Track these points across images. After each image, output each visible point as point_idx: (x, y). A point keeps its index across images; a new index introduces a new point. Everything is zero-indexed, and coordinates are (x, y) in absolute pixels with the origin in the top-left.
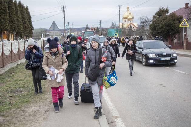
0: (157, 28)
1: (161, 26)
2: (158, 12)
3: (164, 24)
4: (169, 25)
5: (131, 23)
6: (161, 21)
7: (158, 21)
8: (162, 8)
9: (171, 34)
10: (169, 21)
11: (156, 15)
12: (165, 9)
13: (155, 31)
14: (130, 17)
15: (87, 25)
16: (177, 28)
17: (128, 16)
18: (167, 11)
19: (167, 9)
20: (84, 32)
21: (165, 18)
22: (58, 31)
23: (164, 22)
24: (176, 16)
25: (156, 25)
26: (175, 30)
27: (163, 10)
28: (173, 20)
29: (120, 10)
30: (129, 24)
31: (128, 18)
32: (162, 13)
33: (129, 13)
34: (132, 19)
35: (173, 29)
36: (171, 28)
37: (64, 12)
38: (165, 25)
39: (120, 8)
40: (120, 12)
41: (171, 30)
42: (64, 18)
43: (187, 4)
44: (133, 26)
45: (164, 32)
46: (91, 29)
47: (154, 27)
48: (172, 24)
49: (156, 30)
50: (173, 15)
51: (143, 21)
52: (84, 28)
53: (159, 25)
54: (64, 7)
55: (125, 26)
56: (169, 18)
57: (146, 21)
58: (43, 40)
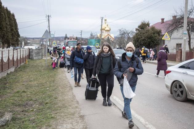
0: (140, 39)
1: (143, 38)
2: (141, 25)
3: (146, 36)
4: (150, 38)
5: (108, 34)
6: (144, 34)
7: (141, 33)
8: (144, 21)
9: (152, 46)
10: (151, 33)
11: (138, 27)
12: (147, 23)
13: (137, 43)
14: (107, 29)
15: (66, 35)
16: (157, 41)
17: (106, 28)
18: (148, 25)
19: (148, 23)
20: (68, 42)
21: (147, 31)
22: (37, 40)
23: (146, 35)
24: (156, 30)
25: (139, 37)
26: (156, 43)
27: (145, 23)
28: (154, 34)
29: (102, 22)
30: (106, 35)
31: (106, 29)
32: (143, 26)
33: (106, 25)
34: (109, 30)
35: (154, 41)
36: (152, 41)
37: (49, 21)
38: (148, 38)
39: (102, 20)
40: (102, 23)
41: (152, 43)
42: (49, 26)
43: (163, 19)
44: (110, 37)
45: (146, 44)
46: (70, 39)
47: (137, 39)
48: (153, 37)
49: (139, 41)
50: (153, 28)
51: (122, 33)
52: (62, 37)
53: (142, 37)
54: (49, 16)
55: (103, 37)
56: (150, 31)
57: (124, 33)
58: (29, 48)
